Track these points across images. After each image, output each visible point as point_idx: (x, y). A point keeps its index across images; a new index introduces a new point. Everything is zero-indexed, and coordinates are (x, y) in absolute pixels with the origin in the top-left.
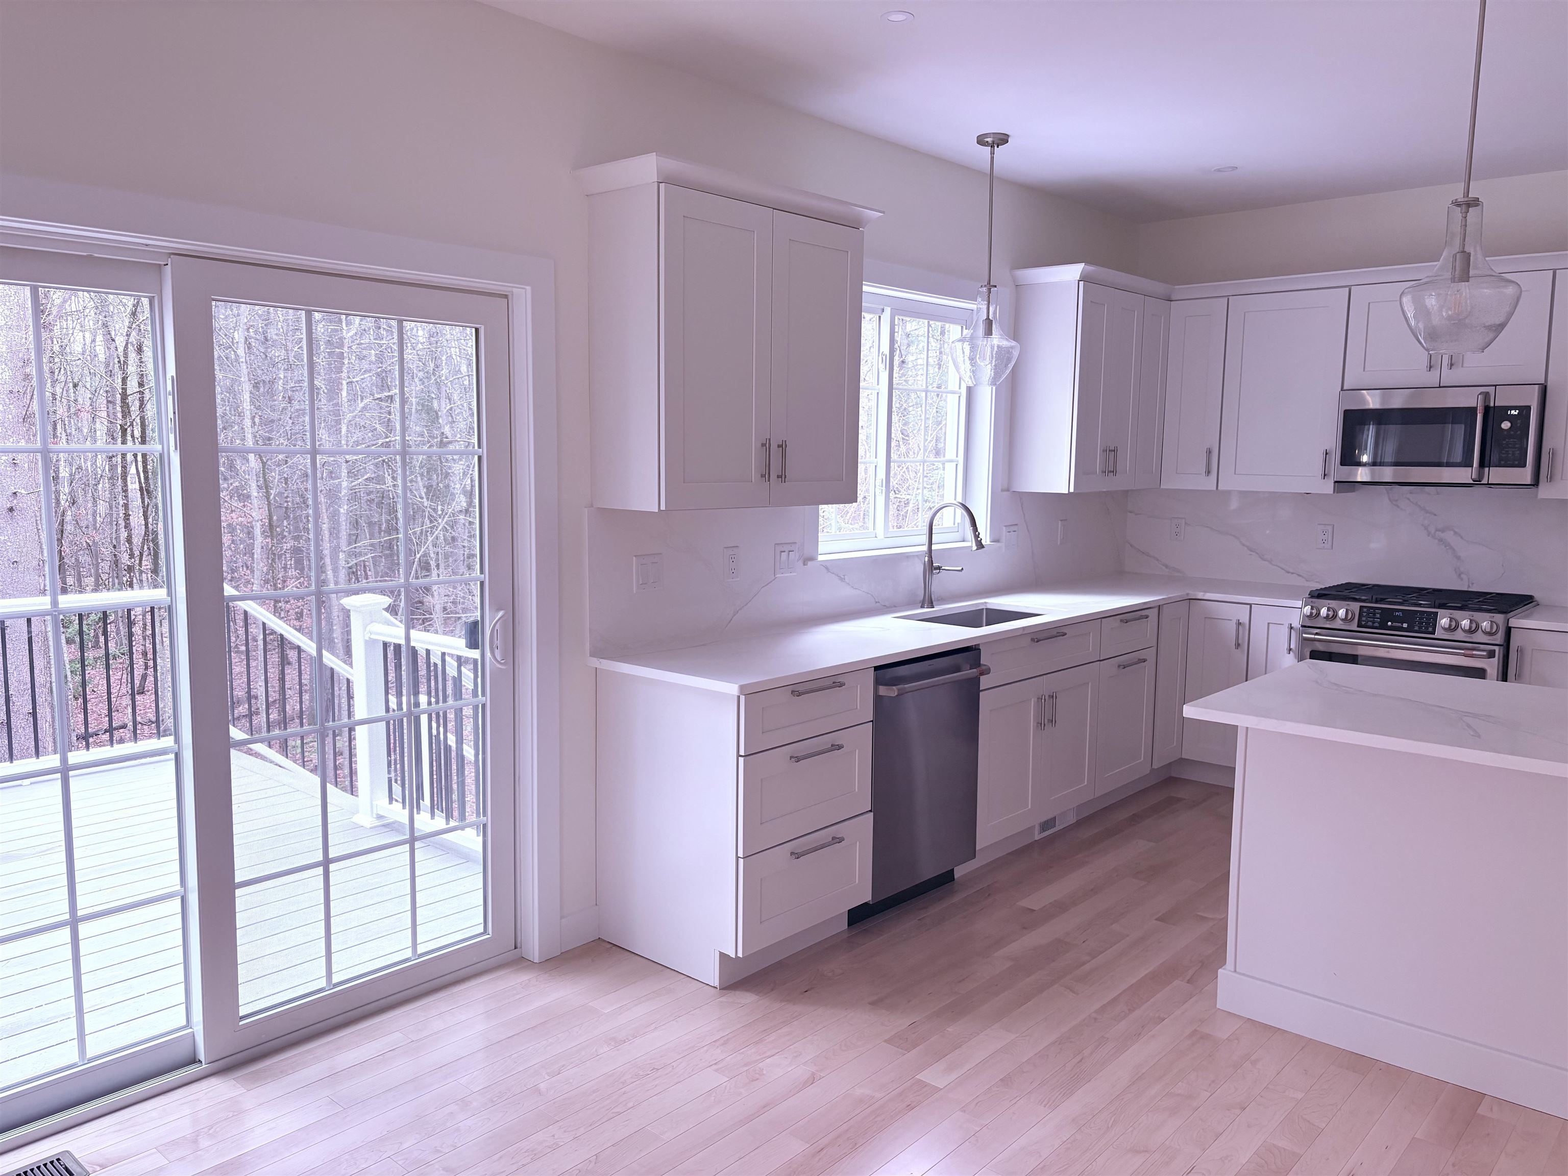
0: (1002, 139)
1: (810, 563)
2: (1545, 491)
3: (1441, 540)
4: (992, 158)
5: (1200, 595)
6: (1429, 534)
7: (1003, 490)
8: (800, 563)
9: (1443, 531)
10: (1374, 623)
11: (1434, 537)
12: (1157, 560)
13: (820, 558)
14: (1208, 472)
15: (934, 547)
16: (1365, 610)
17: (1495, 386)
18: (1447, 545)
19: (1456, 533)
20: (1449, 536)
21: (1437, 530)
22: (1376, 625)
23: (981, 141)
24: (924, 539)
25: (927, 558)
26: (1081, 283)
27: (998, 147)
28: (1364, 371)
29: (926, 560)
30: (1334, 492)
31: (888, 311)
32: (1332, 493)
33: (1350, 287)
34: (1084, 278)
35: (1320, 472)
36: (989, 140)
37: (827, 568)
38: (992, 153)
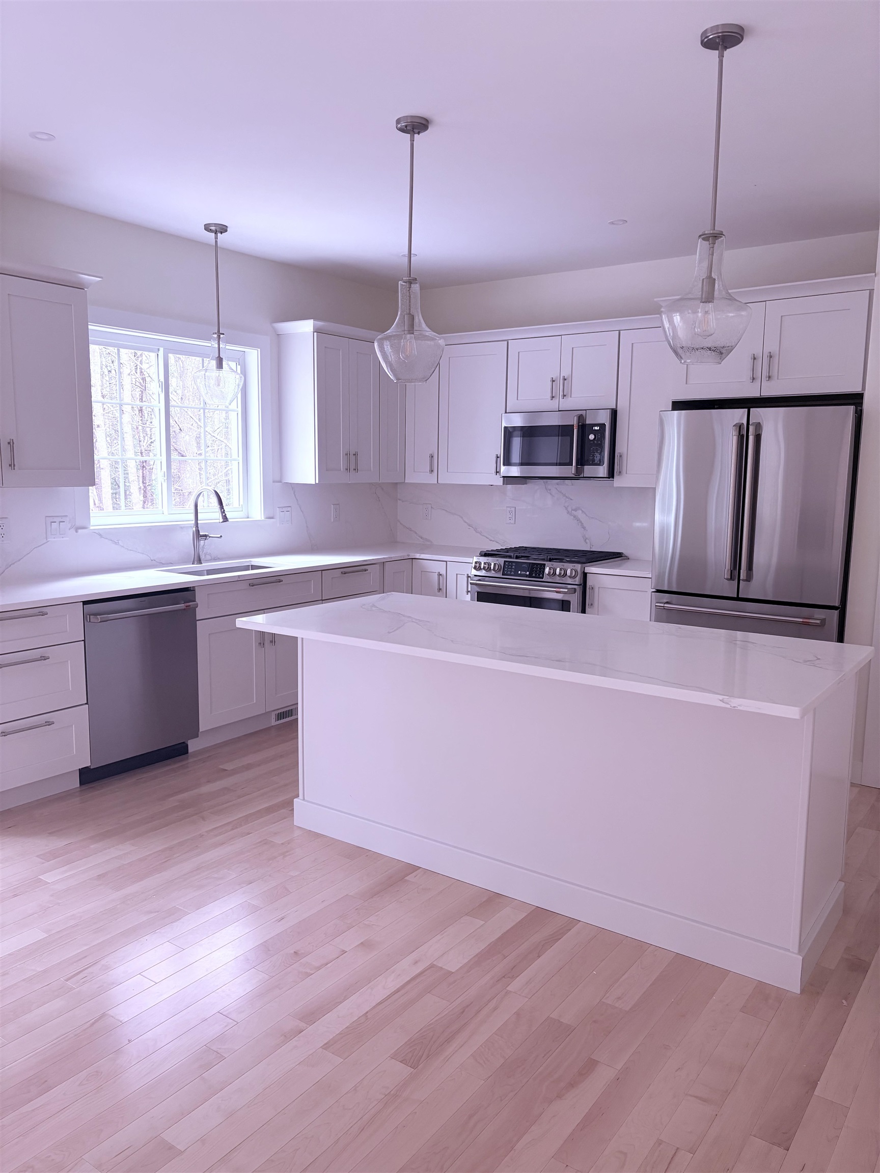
0: (223, 229)
1: (80, 531)
2: (618, 482)
3: (575, 517)
4: (216, 242)
5: (418, 556)
6: (568, 513)
7: (274, 482)
8: (73, 531)
9: (575, 510)
10: (511, 572)
11: (571, 515)
12: (416, 533)
13: (92, 528)
14: (432, 471)
15: (199, 522)
16: (507, 563)
17: (586, 410)
18: (578, 520)
19: (582, 511)
20: (579, 514)
21: (572, 510)
22: (512, 573)
23: (207, 228)
24: (192, 517)
25: (194, 528)
26: (315, 333)
27: (221, 233)
28: (517, 399)
29: (194, 530)
30: (503, 484)
31: (162, 350)
32: (502, 484)
33: (507, 341)
34: (317, 330)
35: (494, 470)
36: (213, 228)
37: (100, 535)
38: (216, 238)
